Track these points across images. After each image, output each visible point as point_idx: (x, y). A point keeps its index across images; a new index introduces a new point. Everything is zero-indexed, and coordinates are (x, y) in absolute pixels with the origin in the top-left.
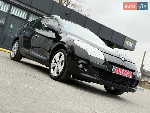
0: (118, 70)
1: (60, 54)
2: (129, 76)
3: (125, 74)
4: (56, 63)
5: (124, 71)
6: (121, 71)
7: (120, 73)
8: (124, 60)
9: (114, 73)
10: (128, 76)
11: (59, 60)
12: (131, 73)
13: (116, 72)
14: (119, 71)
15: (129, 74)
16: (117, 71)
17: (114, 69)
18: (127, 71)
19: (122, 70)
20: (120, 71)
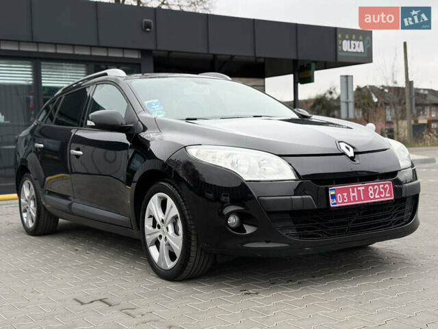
0: (345, 194)
1: (160, 197)
2: (385, 197)
3: (372, 195)
4: (159, 227)
5: (363, 188)
6: (355, 194)
7: (355, 200)
8: (356, 153)
9: (337, 207)
10: (381, 198)
11: (163, 218)
12: (387, 185)
13: (343, 202)
14: (352, 195)
15: (382, 190)
16: (343, 196)
17: (334, 197)
18: (373, 186)
19: (357, 187)
20: (353, 192)
